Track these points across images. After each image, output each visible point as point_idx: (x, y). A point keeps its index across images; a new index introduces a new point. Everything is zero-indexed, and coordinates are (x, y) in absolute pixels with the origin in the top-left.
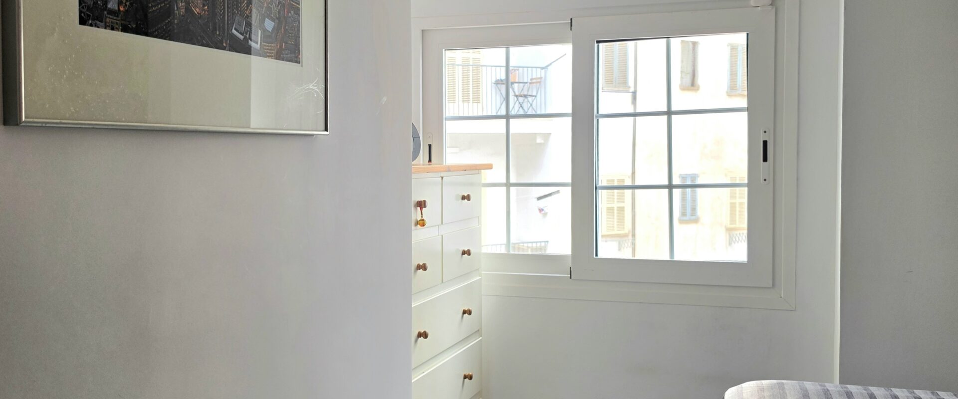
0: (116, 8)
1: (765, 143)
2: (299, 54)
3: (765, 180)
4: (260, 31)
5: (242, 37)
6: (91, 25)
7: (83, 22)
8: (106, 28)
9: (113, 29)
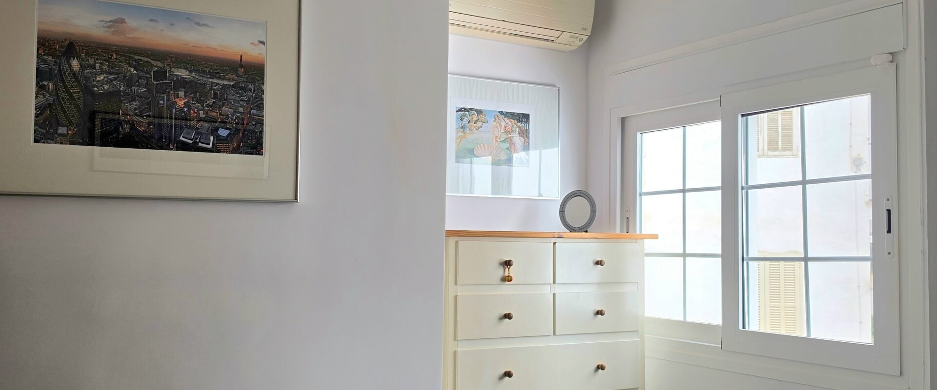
0: (66, 132)
1: (889, 211)
2: (262, 149)
3: (889, 253)
4: (212, 137)
5: (191, 142)
6: (44, 143)
7: (36, 141)
8: (56, 144)
9: (62, 143)
